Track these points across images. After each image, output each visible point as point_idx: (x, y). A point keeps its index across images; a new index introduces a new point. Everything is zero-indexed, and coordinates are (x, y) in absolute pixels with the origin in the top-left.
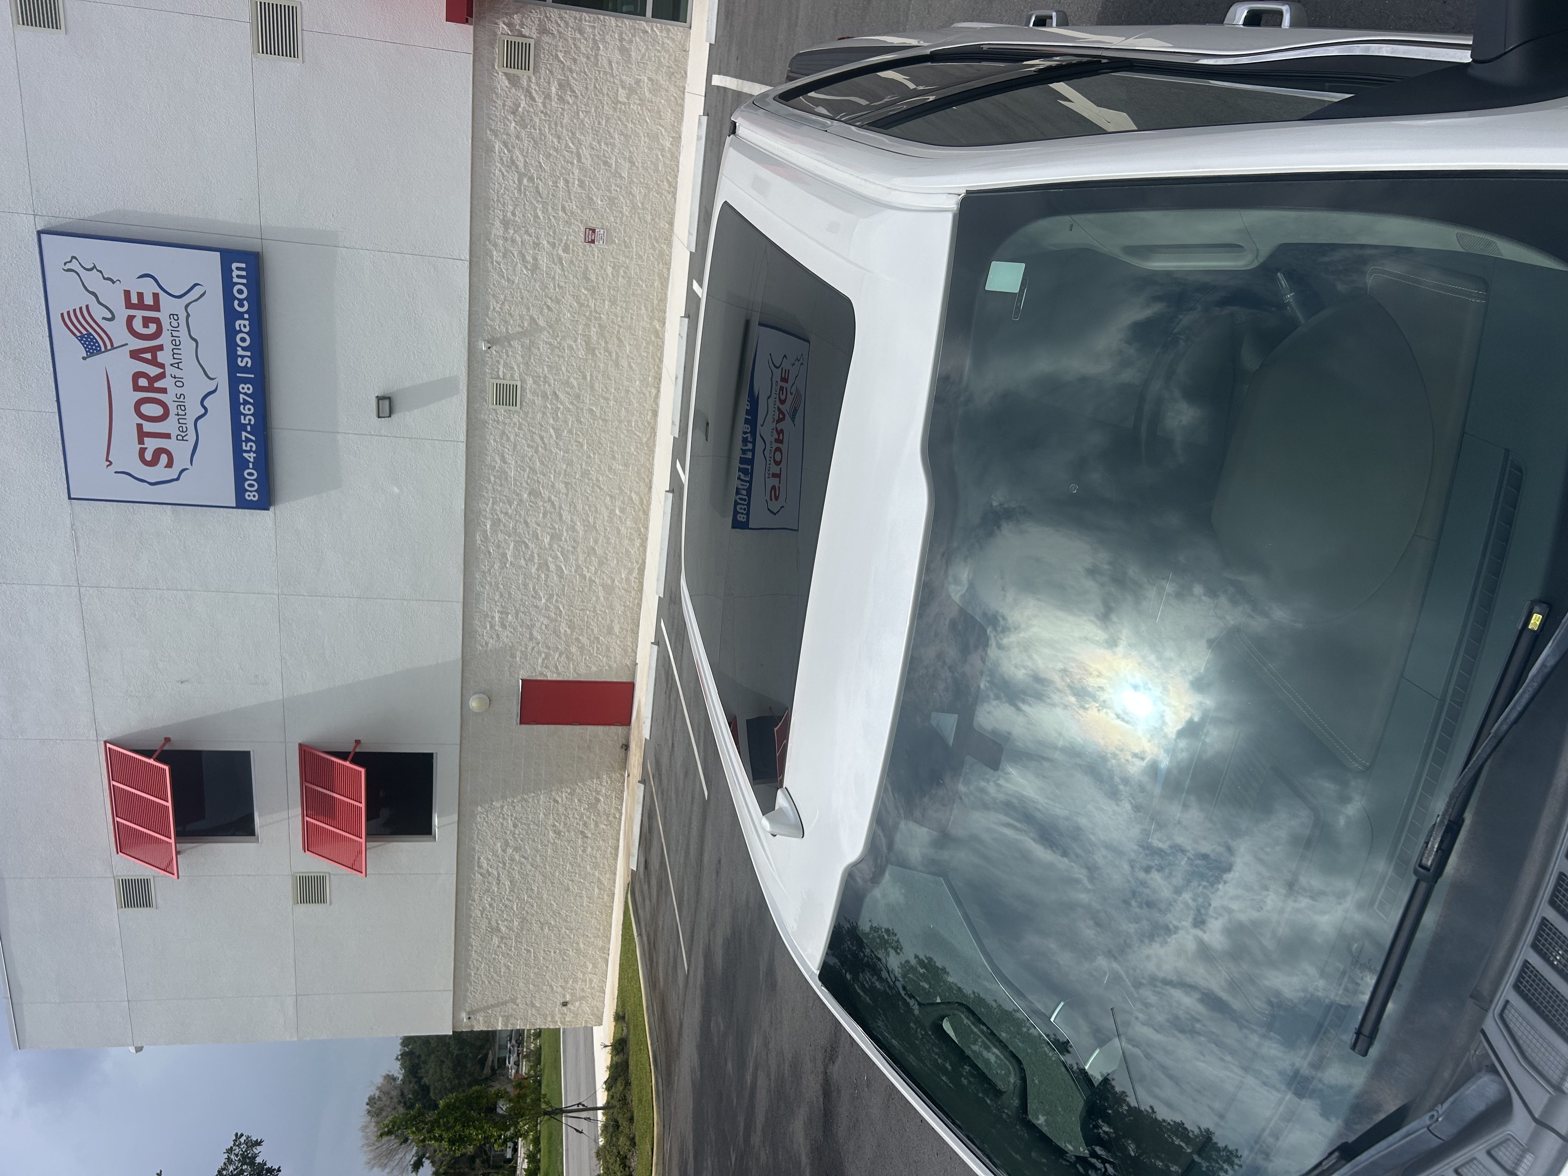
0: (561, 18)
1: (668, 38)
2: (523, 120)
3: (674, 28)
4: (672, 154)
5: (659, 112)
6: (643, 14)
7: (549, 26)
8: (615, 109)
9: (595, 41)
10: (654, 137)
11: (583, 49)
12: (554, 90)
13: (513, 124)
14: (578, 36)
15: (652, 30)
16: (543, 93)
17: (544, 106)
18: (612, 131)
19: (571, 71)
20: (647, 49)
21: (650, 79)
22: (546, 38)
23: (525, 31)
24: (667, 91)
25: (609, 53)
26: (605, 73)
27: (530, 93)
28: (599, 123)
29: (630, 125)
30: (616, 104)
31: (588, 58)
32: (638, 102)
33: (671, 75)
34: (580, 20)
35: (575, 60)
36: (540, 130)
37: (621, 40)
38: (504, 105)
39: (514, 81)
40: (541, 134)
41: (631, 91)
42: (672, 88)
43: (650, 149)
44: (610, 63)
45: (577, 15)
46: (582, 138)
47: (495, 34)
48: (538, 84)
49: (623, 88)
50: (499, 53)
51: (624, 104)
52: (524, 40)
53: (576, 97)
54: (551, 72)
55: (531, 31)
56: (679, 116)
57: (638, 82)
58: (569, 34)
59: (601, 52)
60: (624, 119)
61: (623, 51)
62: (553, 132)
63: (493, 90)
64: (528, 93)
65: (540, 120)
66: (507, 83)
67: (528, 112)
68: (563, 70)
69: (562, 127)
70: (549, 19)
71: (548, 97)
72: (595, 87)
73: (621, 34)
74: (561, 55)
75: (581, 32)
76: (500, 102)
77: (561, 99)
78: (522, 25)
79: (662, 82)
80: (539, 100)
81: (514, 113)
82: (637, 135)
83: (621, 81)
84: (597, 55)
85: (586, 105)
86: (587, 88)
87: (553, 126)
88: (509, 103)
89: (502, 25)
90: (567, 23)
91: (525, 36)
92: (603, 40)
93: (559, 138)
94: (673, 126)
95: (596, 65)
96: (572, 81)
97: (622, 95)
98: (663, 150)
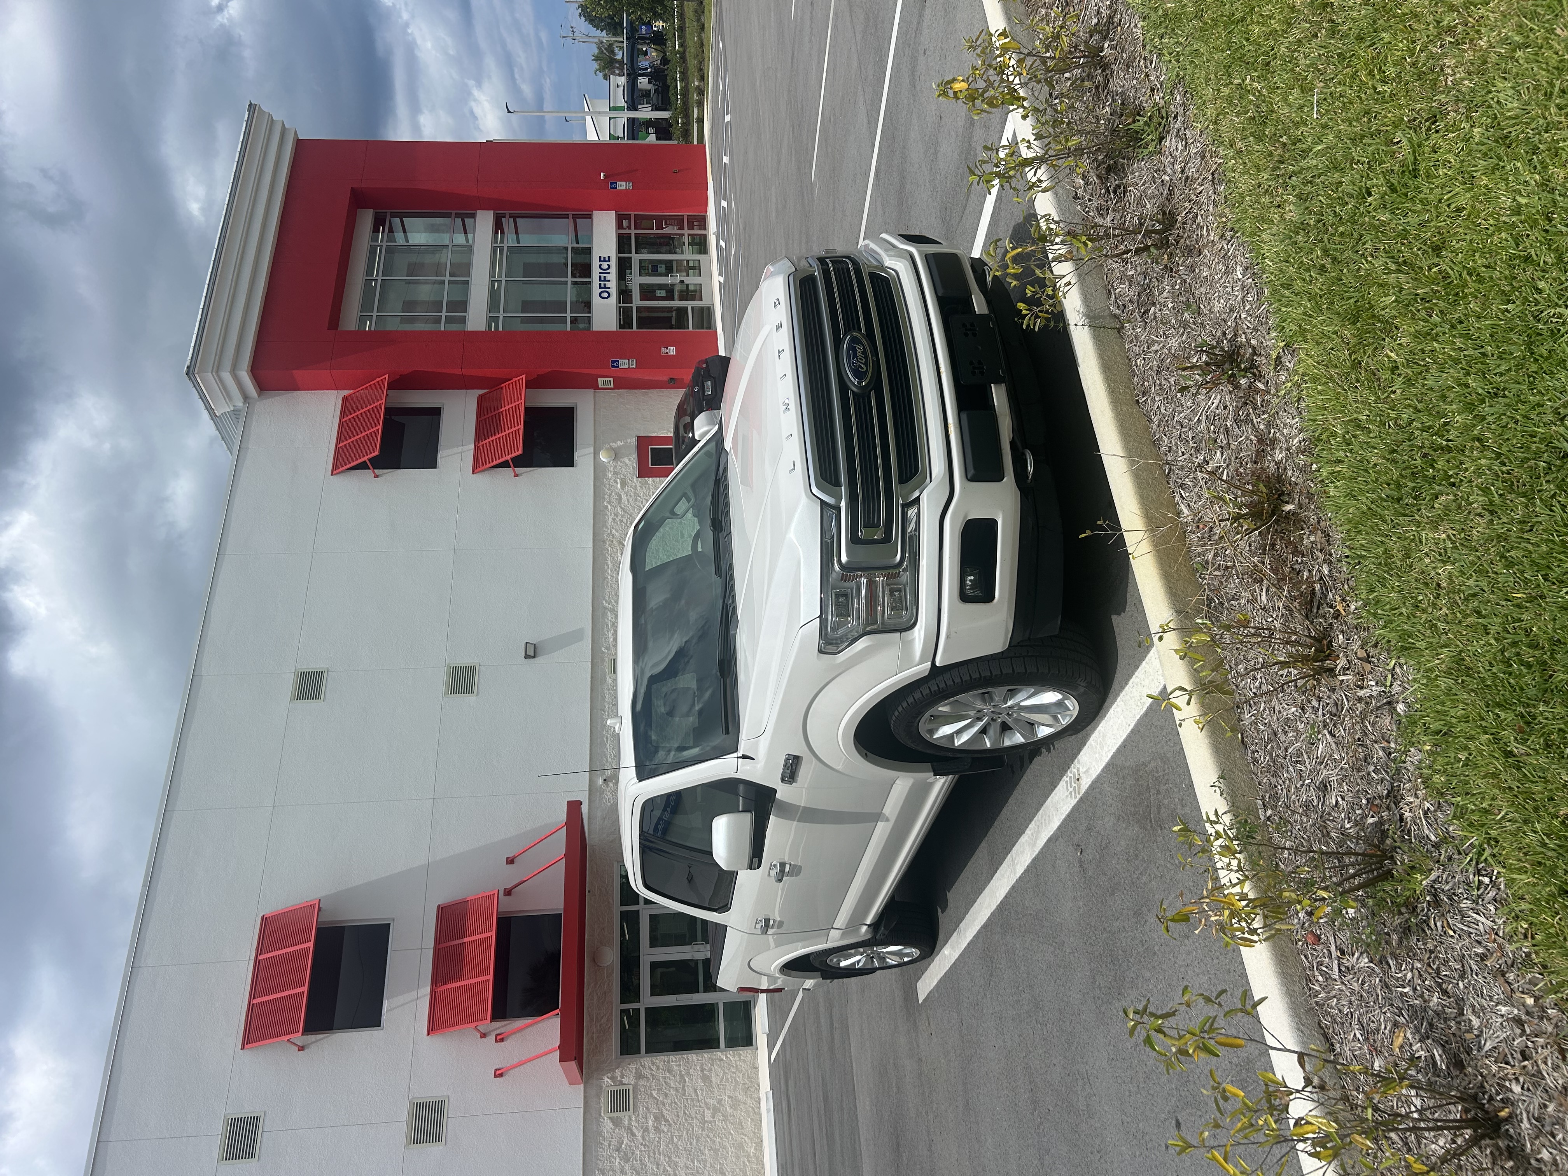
0: (653, 1064)
1: (740, 1060)
2: (626, 1155)
3: (745, 1052)
4: (757, 1158)
5: (740, 1123)
6: (718, 1047)
7: (644, 1072)
8: (703, 1130)
9: (682, 1076)
10: (740, 1146)
11: (672, 1085)
12: (650, 1123)
13: (618, 1160)
14: (668, 1075)
15: (727, 1057)
16: (642, 1127)
17: (644, 1139)
18: (702, 1148)
19: (664, 1104)
20: (724, 1073)
21: (729, 1097)
22: (642, 1082)
23: (625, 1080)
24: (745, 1104)
25: (695, 1082)
26: (692, 1100)
27: (631, 1130)
28: (691, 1144)
29: (718, 1140)
30: (704, 1124)
31: (677, 1091)
32: (722, 1118)
33: (746, 1090)
34: (669, 1062)
35: (666, 1095)
36: (641, 1161)
37: (702, 1070)
38: (610, 1145)
39: (617, 1122)
40: (642, 1164)
41: (715, 1110)
42: (749, 1101)
43: (738, 1158)
44: (696, 1091)
45: (666, 1058)
46: (677, 1160)
47: (601, 1087)
48: (637, 1121)
49: (708, 1109)
50: (604, 1102)
51: (711, 1122)
52: (624, 1088)
53: (670, 1125)
54: (647, 1108)
55: (629, 1079)
56: (759, 1125)
57: (720, 1101)
58: (660, 1075)
59: (687, 1084)
60: (711, 1135)
61: (706, 1079)
62: (652, 1160)
63: (600, 1134)
64: (630, 1130)
65: (641, 1151)
66: (611, 1126)
67: (630, 1146)
68: (657, 1104)
69: (660, 1154)
70: (644, 1067)
71: (646, 1130)
72: (685, 1113)
73: (702, 1066)
74: (655, 1093)
75: (670, 1071)
76: (606, 1144)
77: (657, 1130)
78: (622, 1076)
79: (740, 1097)
80: (639, 1135)
81: (618, 1150)
82: (725, 1147)
83: (706, 1104)
84: (684, 1087)
85: (679, 1130)
86: (678, 1116)
87: (652, 1154)
88: (614, 1142)
89: (606, 1079)
90: (658, 1067)
91: (625, 1084)
92: (688, 1074)
93: (658, 1165)
94: (754, 1133)
95: (684, 1094)
96: (665, 1112)
97: (708, 1114)
98: (748, 1156)
